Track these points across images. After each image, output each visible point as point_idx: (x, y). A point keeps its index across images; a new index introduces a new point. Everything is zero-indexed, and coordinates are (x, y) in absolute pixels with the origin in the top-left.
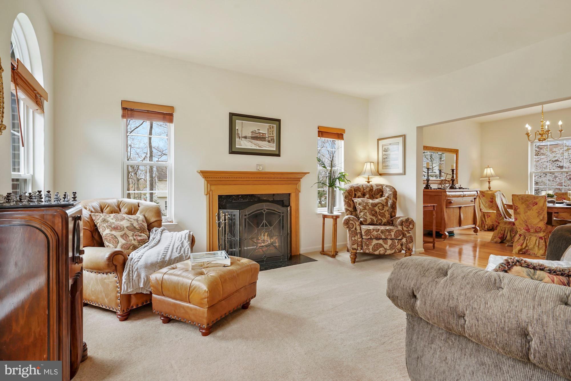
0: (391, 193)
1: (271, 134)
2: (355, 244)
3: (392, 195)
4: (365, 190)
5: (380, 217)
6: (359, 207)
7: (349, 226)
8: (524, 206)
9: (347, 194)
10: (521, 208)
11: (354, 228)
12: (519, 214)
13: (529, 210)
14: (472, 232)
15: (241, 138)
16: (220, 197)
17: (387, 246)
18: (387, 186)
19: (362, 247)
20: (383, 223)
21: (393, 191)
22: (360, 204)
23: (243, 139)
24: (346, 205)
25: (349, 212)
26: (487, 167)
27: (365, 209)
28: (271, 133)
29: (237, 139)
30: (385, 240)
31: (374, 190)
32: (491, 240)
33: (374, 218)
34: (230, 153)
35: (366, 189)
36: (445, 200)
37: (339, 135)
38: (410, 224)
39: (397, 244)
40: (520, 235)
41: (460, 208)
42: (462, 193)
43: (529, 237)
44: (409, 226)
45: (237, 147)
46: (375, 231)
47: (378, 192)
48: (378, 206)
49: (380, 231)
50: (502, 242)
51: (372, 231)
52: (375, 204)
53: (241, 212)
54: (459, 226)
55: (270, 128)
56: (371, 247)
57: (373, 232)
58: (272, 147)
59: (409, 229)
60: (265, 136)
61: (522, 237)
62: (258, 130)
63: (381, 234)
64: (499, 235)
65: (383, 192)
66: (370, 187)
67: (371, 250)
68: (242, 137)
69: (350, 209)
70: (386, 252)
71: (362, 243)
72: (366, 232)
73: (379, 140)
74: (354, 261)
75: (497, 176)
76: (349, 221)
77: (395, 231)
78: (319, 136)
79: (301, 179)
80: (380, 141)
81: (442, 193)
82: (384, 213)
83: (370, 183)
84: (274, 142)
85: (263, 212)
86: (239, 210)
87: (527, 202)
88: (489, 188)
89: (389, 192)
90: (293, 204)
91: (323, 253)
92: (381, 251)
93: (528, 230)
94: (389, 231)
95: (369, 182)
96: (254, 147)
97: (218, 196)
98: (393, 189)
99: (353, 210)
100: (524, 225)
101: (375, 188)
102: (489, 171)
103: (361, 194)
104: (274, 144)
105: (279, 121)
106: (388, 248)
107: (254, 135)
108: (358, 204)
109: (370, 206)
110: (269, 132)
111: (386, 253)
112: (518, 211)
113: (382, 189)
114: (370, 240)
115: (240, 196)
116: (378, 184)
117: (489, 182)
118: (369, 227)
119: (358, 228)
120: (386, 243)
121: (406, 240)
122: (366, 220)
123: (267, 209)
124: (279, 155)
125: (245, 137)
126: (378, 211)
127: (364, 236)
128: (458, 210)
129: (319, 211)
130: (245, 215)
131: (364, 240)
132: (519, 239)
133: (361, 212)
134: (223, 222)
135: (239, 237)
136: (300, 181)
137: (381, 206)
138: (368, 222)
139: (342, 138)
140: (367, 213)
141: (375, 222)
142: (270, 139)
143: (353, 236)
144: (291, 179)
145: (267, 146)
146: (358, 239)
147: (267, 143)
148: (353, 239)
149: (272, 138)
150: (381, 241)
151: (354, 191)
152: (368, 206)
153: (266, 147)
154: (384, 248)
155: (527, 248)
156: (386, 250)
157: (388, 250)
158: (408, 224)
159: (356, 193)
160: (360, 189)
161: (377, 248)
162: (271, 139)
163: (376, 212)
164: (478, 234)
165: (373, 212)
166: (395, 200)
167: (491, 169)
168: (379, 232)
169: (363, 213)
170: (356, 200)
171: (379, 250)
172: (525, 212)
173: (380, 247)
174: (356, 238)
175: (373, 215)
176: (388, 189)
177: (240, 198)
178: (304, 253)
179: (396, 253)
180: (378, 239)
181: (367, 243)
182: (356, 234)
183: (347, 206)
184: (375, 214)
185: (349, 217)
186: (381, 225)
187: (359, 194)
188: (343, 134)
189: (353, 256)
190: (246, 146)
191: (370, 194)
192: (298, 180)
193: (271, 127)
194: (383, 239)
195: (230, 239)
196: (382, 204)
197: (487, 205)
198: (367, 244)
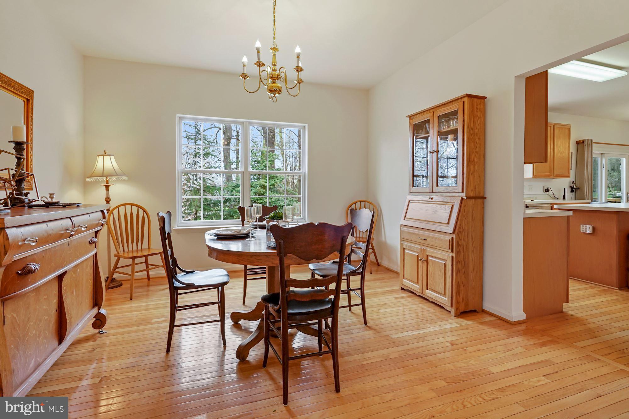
26: (103, 153)
75: (124, 174)
88: (108, 200)
102: (106, 163)
117: (107, 187)
167: (112, 157)
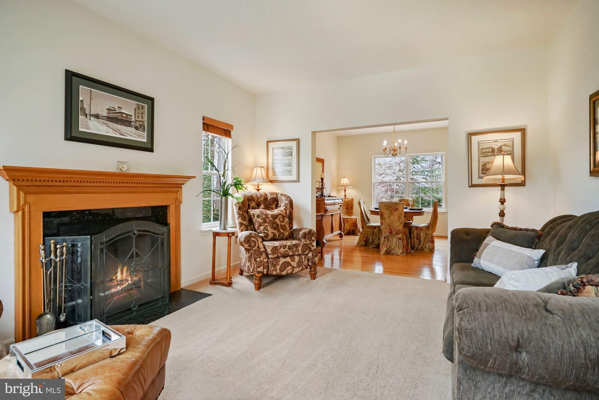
0: (287, 202)
1: (140, 117)
2: (261, 266)
3: (289, 204)
4: (259, 200)
5: (282, 231)
6: (257, 221)
7: (251, 244)
8: (388, 212)
9: (241, 204)
10: (386, 214)
11: (257, 246)
12: (385, 219)
13: (392, 215)
14: (338, 238)
15: (88, 117)
16: (46, 215)
17: (294, 264)
18: (281, 195)
19: (268, 268)
20: (285, 237)
21: (289, 200)
22: (258, 216)
23: (92, 118)
24: (240, 219)
25: (244, 226)
26: (344, 177)
27: (265, 222)
28: (140, 115)
29: (81, 118)
30: (292, 256)
31: (269, 199)
32: (357, 244)
33: (276, 232)
34: (66, 139)
35: (260, 198)
36: (323, 208)
37: (226, 132)
38: (312, 236)
39: (304, 260)
40: (385, 238)
41: (332, 215)
42: (333, 201)
43: (392, 238)
44: (311, 238)
45: (80, 129)
46: (282, 248)
47: (273, 202)
48: (278, 218)
49: (287, 247)
50: (366, 245)
51: (279, 247)
52: (276, 216)
53: (94, 238)
54: (331, 232)
55: (138, 108)
56: (278, 267)
57: (280, 249)
58: (142, 138)
59: (312, 241)
60: (131, 119)
61: (386, 239)
62: (119, 107)
63: (288, 251)
64: (364, 238)
65: (278, 201)
66: (264, 195)
67: (278, 271)
68: (91, 115)
69: (244, 222)
70: (294, 270)
71: (268, 264)
72: (272, 249)
73: (268, 142)
74: (259, 287)
75: (351, 185)
76: (250, 238)
77: (301, 245)
78: (204, 130)
79: (183, 185)
80: (270, 144)
81: (321, 201)
82: (285, 226)
83: (260, 191)
84: (144, 130)
85: (132, 235)
86: (89, 237)
87: (391, 209)
88: (345, 196)
89: (285, 201)
90: (171, 220)
91: (214, 281)
92: (289, 269)
93: (391, 233)
94: (296, 246)
95: (258, 190)
96: (111, 134)
97: (43, 213)
98: (289, 198)
99: (248, 224)
100: (388, 228)
101: (269, 197)
102: (345, 181)
103: (256, 204)
104: (145, 132)
105: (152, 100)
106: (296, 266)
107: (111, 115)
108: (256, 216)
109: (271, 219)
110: (137, 114)
111: (294, 272)
112: (384, 216)
113: (277, 198)
114: (276, 259)
115: (87, 212)
116: (272, 192)
117: (345, 191)
118: (275, 244)
119: (261, 246)
120: (293, 261)
121: (312, 254)
122: (267, 235)
123: (138, 231)
124: (151, 150)
125: (97, 116)
126: (279, 223)
127: (270, 254)
128: (330, 217)
129: (203, 227)
130: (102, 244)
131: (271, 260)
132: (384, 241)
133: (261, 226)
134: (58, 259)
135: (89, 281)
136: (181, 188)
137: (282, 217)
138: (269, 238)
139: (230, 136)
140: (268, 227)
141: (277, 237)
142: (138, 124)
143: (258, 256)
144: (170, 185)
145: (133, 135)
146: (263, 259)
147: (133, 129)
148: (258, 260)
149: (141, 123)
150: (288, 259)
151: (248, 201)
152: (268, 218)
153: (131, 136)
154: (292, 266)
155: (390, 249)
156: (293, 268)
157: (296, 268)
158: (310, 236)
159: (250, 203)
160: (254, 198)
161: (285, 267)
162: (140, 125)
163: (278, 225)
164: (342, 238)
165: (274, 225)
166: (291, 210)
167: (347, 178)
168: (287, 249)
169: (263, 227)
170: (252, 212)
171: (287, 270)
172: (389, 217)
173: (287, 265)
174: (261, 259)
175: (275, 229)
176: (284, 198)
177: (88, 214)
178: (187, 286)
179: (303, 270)
180: (285, 256)
181: (274, 262)
182: (261, 253)
183: (242, 219)
184: (276, 227)
185: (251, 234)
186: (283, 240)
187: (253, 204)
188: (230, 131)
189: (258, 281)
190: (99, 131)
191: (264, 204)
192: (179, 186)
193: (140, 107)
194: (290, 256)
195: (71, 286)
196: (282, 215)
197: (344, 212)
198: (274, 264)
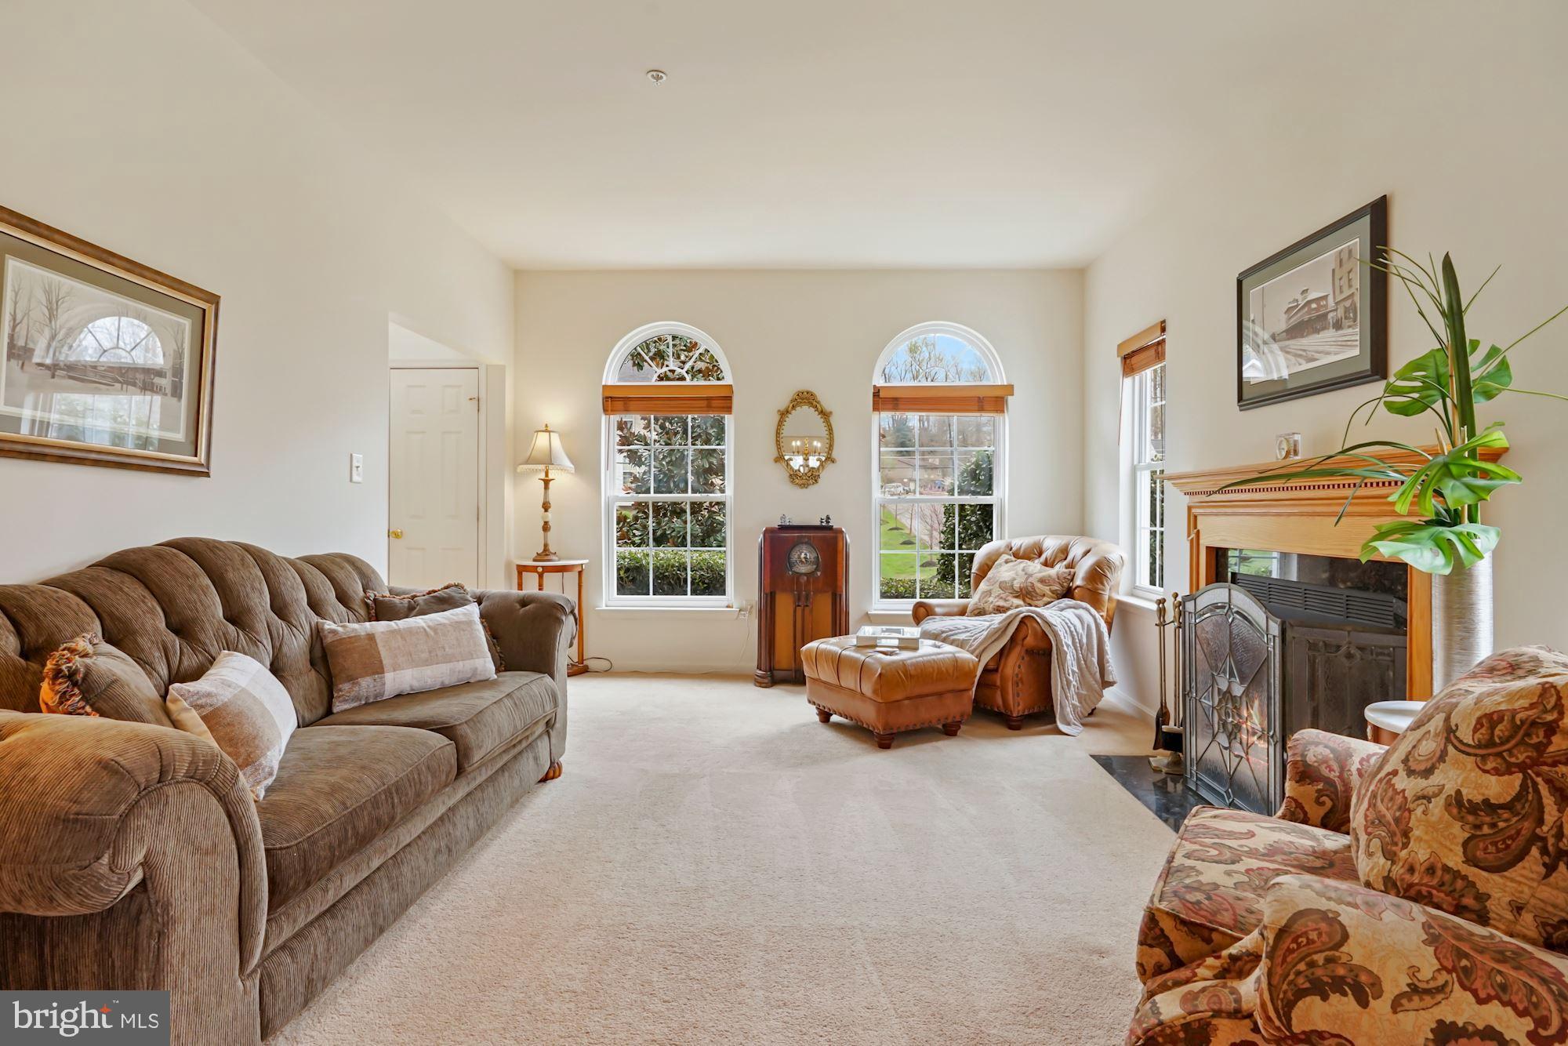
1: (1346, 286)
15: (1262, 347)
28: (1345, 281)
55: (1341, 260)
60: (1326, 306)
62: (1304, 291)
84: (1356, 319)
97: (1207, 548)
104: (1356, 325)
107: (1293, 321)
124: (1382, 371)
145: (1332, 349)
147: (1331, 333)
149: (1349, 304)
153: (1328, 353)
193: (1346, 257)
